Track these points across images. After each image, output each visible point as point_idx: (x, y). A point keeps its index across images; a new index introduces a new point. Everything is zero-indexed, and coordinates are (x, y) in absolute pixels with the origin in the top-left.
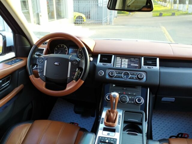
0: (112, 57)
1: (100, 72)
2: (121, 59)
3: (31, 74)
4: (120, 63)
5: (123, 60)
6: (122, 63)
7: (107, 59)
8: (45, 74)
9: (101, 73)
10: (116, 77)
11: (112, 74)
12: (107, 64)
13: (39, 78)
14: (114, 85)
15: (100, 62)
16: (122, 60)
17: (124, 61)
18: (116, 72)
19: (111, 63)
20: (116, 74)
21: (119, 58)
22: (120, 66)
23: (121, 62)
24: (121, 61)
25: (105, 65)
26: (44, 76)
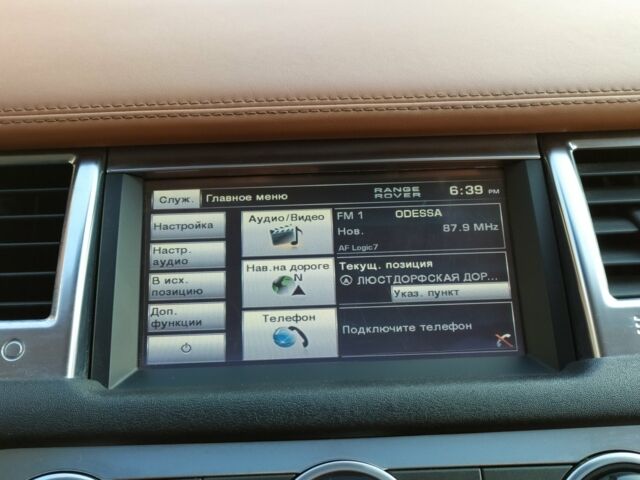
5: (256, 227)
6: (249, 274)
16: (233, 236)
17: (279, 238)
19: (43, 313)
22: (218, 341)
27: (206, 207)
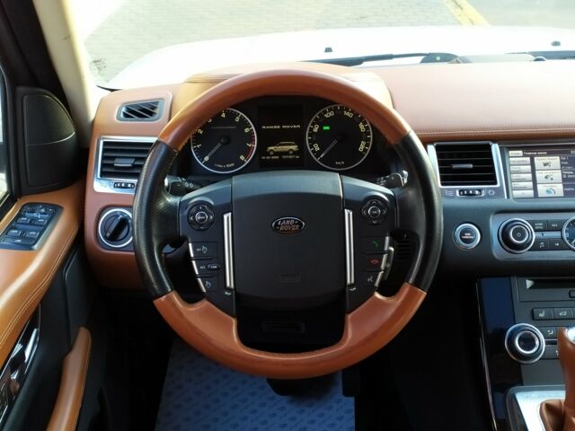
0: (490, 155)
1: (462, 233)
2: (528, 159)
3: (165, 292)
4: (530, 176)
5: (539, 161)
6: (538, 174)
7: (471, 166)
8: (230, 282)
9: (467, 236)
10: (536, 248)
11: (519, 234)
12: (480, 190)
13: (204, 304)
14: (529, 283)
15: (443, 184)
16: (532, 164)
17: (545, 165)
18: (533, 223)
19: (496, 183)
20: (536, 231)
21: (520, 152)
22: (531, 193)
23: (533, 171)
24: (529, 167)
25: (474, 195)
26: (229, 289)
27: (524, 156)
